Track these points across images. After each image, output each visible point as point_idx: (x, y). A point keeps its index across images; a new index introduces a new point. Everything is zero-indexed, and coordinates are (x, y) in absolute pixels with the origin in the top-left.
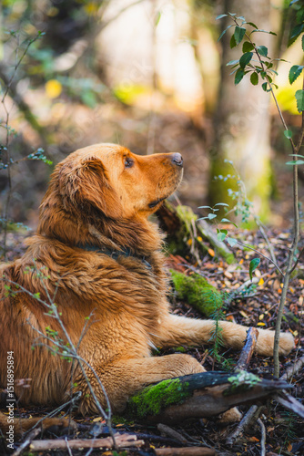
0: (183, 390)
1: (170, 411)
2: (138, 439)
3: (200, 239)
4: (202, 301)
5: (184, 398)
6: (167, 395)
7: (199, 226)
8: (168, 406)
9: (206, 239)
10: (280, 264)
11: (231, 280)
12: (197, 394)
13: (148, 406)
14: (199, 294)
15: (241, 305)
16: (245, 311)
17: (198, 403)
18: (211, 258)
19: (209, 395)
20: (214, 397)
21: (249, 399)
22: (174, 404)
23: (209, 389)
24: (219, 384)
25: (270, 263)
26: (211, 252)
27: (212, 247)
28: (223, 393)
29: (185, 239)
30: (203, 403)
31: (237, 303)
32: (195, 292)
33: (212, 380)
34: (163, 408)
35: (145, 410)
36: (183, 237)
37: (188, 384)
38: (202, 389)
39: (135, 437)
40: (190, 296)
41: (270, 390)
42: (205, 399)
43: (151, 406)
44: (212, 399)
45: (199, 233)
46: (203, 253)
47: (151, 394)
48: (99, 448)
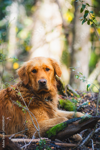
0: (65, 125)
1: (60, 134)
2: (49, 139)
3: (68, 91)
4: (69, 107)
5: (65, 128)
6: (58, 128)
7: (68, 87)
8: (59, 132)
9: (70, 91)
10: (96, 98)
11: (79, 103)
12: (69, 126)
13: (51, 133)
14: (68, 105)
15: (82, 110)
16: (84, 112)
17: (70, 129)
18: (72, 96)
19: (74, 125)
20: (75, 125)
21: (88, 123)
22: (61, 131)
23: (74, 123)
24: (77, 120)
25: (93, 98)
26: (72, 94)
27: (72, 93)
28: (79, 122)
29: (63, 90)
30: (72, 128)
31: (81, 109)
32: (67, 105)
33: (75, 120)
34: (57, 133)
35: (50, 135)
36: (62, 90)
37: (66, 123)
38: (71, 123)
39: (48, 139)
40: (65, 107)
41: (96, 118)
42: (72, 127)
43: (53, 133)
44: (75, 126)
45: (68, 89)
46: (69, 95)
47: (53, 129)
48: (35, 142)
